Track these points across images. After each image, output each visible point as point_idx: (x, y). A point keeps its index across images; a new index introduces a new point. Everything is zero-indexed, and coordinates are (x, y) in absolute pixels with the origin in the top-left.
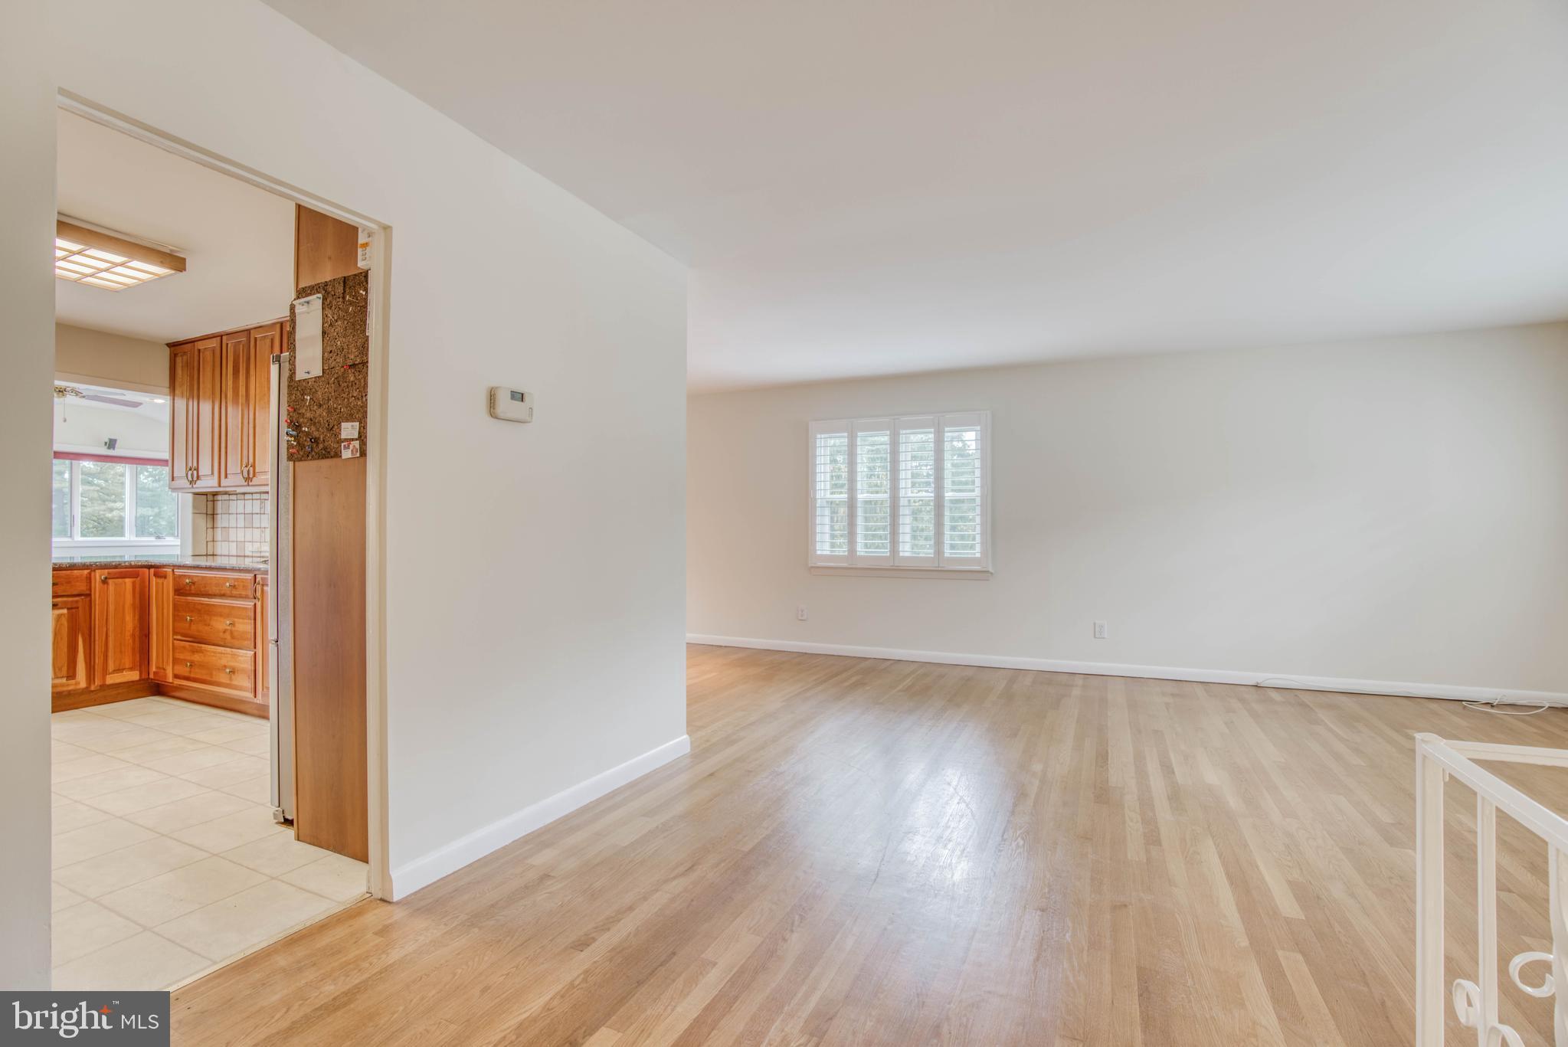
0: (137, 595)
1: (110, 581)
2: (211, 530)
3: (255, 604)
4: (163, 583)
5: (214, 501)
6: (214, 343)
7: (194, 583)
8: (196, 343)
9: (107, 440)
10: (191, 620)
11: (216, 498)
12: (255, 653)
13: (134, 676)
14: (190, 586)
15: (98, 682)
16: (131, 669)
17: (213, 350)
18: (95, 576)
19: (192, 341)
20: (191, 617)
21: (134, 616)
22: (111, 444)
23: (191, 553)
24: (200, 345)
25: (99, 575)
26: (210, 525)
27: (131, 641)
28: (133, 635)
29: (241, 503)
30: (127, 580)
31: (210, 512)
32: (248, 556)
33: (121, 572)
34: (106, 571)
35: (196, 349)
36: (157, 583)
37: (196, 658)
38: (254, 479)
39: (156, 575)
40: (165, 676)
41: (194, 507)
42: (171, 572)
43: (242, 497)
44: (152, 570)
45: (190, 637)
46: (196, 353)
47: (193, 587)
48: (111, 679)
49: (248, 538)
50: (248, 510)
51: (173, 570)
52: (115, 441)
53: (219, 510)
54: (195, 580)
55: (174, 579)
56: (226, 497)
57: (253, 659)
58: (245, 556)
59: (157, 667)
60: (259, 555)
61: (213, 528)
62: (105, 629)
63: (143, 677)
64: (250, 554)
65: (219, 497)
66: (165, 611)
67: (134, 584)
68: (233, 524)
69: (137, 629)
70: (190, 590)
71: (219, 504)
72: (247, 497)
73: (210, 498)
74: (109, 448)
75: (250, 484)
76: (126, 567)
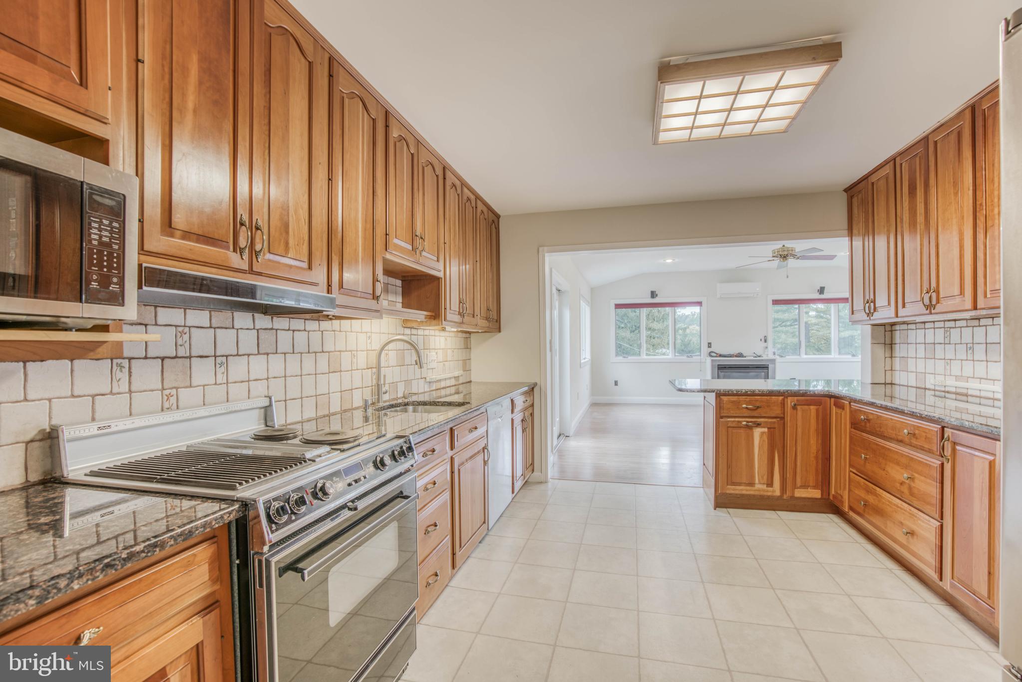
0: (820, 421)
1: (799, 407)
2: (888, 360)
3: (942, 464)
4: (841, 414)
5: (892, 331)
6: (888, 169)
7: (868, 420)
8: (869, 178)
9: (819, 288)
10: (866, 458)
11: (894, 328)
12: (942, 526)
13: (816, 494)
14: (866, 423)
15: (789, 493)
16: (815, 487)
17: (887, 177)
18: (787, 402)
19: (866, 178)
20: (866, 454)
21: (817, 440)
22: (822, 290)
23: (870, 381)
24: (874, 178)
25: (790, 402)
26: (888, 355)
27: (815, 462)
28: (816, 458)
29: (920, 333)
30: (812, 407)
31: (888, 341)
32: (929, 389)
33: (807, 400)
34: (796, 398)
35: (870, 183)
36: (836, 413)
37: (871, 499)
38: (938, 306)
39: (836, 405)
40: (842, 502)
41: (873, 337)
42: (848, 405)
43: (922, 326)
44: (833, 400)
45: (865, 475)
46: (870, 187)
47: (868, 425)
48: (800, 493)
49: (930, 369)
50: (930, 339)
51: (850, 403)
52: (824, 288)
53: (897, 339)
54: (871, 417)
55: (851, 412)
56: (904, 327)
57: (938, 531)
58: (925, 389)
59: (836, 492)
60: (943, 389)
61: (891, 357)
62: (794, 449)
63: (824, 497)
64: (932, 387)
65: (897, 327)
66: (843, 441)
67: (817, 410)
68: (912, 353)
69: (820, 452)
70: (866, 427)
71: (897, 334)
72: (927, 325)
73: (888, 328)
74: (820, 294)
75: (933, 311)
76: (811, 396)
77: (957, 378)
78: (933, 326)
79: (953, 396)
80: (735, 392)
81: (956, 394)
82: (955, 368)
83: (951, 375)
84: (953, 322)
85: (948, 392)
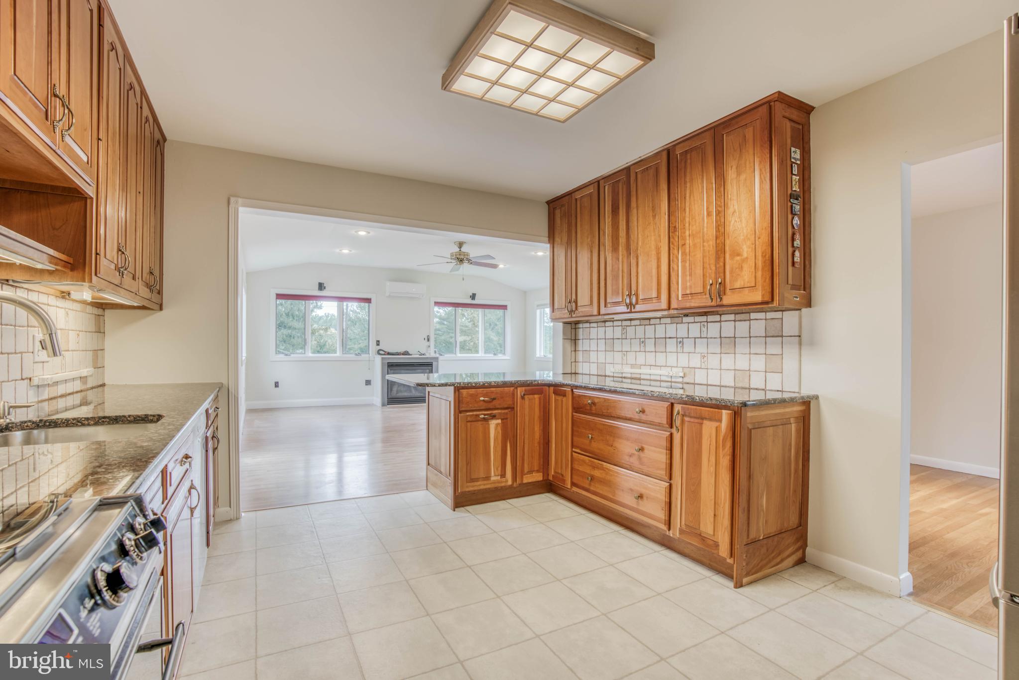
0: (542, 410)
1: (526, 397)
2: (573, 353)
4: (562, 401)
5: (575, 328)
6: (591, 190)
7: (594, 403)
8: (573, 194)
9: (471, 295)
10: (592, 437)
11: (577, 326)
12: (671, 485)
13: (538, 477)
14: (591, 406)
15: (518, 481)
16: (538, 471)
17: (590, 195)
18: (517, 392)
19: (569, 194)
20: (592, 434)
21: (540, 427)
22: (473, 297)
23: (561, 372)
24: (578, 195)
25: (520, 391)
26: (573, 349)
27: (538, 448)
28: (539, 443)
29: (601, 330)
30: (536, 396)
31: (573, 338)
32: (609, 376)
33: (532, 390)
34: (524, 388)
35: (574, 198)
36: (556, 400)
37: (597, 473)
38: (637, 306)
39: (555, 393)
40: (564, 481)
41: (564, 333)
42: (570, 393)
43: (603, 324)
44: (552, 388)
45: (589, 453)
46: (574, 201)
47: (594, 408)
48: (527, 479)
49: (609, 360)
50: (609, 334)
51: (572, 390)
52: (475, 294)
53: (581, 336)
54: (596, 401)
55: (573, 398)
56: (587, 325)
57: (668, 491)
58: (605, 376)
59: (555, 472)
60: (621, 375)
61: (575, 351)
62: (523, 437)
63: (545, 479)
64: (611, 374)
65: (581, 325)
66: (564, 425)
67: (540, 398)
68: (594, 347)
69: (542, 438)
70: (591, 410)
71: (581, 331)
72: (608, 324)
73: (573, 326)
74: (472, 299)
75: (633, 310)
76: (535, 385)
77: (633, 366)
78: (612, 325)
79: (629, 381)
80: (474, 385)
81: (632, 378)
82: (631, 358)
83: (627, 364)
84: (629, 322)
85: (625, 378)
